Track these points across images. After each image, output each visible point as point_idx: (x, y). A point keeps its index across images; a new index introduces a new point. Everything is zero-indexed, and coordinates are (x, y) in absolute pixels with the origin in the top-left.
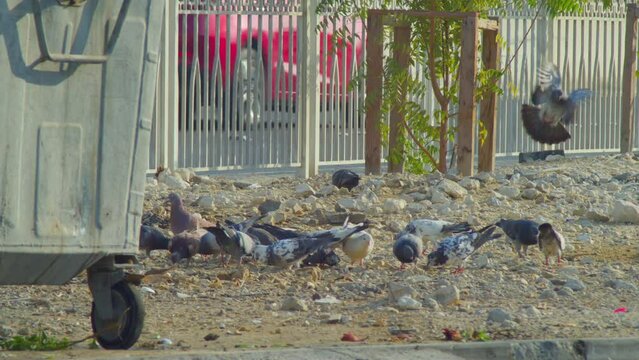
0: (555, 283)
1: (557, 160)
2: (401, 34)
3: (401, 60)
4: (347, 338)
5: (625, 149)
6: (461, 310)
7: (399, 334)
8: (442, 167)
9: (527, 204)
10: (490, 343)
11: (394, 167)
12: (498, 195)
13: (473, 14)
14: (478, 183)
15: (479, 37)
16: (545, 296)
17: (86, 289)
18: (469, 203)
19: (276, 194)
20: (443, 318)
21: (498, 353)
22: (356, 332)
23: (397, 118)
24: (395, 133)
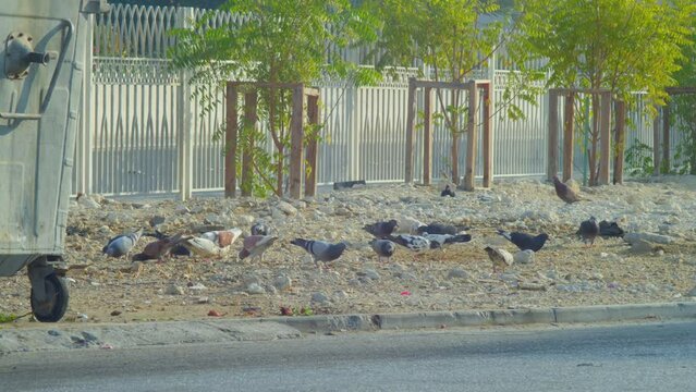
0: (359, 274)
1: (360, 188)
2: (251, 99)
3: (250, 118)
4: (212, 314)
5: (408, 180)
6: (292, 294)
7: (249, 311)
8: (279, 192)
9: (340, 219)
10: (313, 317)
11: (245, 193)
12: (319, 212)
13: (301, 84)
14: (304, 205)
15: (305, 101)
16: (352, 284)
17: (27, 279)
18: (298, 218)
19: (161, 212)
20: (280, 299)
21: (319, 324)
22: (217, 309)
23: (247, 158)
24: (246, 169)
